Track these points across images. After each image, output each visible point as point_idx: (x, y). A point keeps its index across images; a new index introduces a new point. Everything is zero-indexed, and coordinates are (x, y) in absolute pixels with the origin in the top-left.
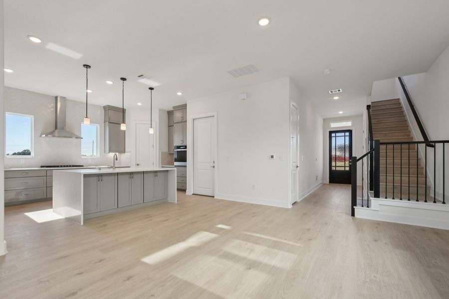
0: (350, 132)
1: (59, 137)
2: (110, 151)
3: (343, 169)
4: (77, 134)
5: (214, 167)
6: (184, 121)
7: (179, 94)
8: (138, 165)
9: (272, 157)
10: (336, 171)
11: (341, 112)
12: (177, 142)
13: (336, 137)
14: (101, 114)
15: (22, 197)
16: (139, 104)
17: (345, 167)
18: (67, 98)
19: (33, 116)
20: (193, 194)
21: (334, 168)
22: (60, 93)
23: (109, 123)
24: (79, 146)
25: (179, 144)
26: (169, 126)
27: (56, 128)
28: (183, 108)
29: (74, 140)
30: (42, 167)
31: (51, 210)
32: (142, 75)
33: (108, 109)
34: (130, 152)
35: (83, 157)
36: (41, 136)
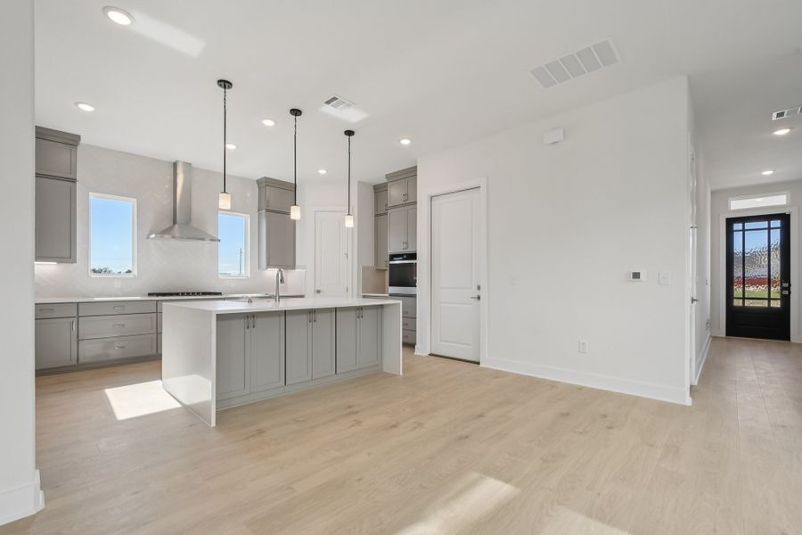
0: (785, 219)
1: (181, 238)
2: (269, 265)
3: (765, 304)
4: (211, 232)
5: (479, 298)
6: (410, 203)
7: (405, 142)
8: (318, 292)
9: (636, 276)
10: (743, 309)
11: (768, 173)
12: (395, 246)
13: (744, 230)
14: (252, 195)
15: (115, 353)
16: (322, 172)
17: (769, 299)
18: (193, 165)
19: (135, 200)
20: (431, 355)
21: (738, 303)
22: (182, 155)
23: (268, 211)
24: (214, 256)
25: (400, 250)
26: (377, 215)
27: (175, 222)
28: (409, 175)
29: (206, 243)
30: (150, 295)
31: (158, 383)
32: (335, 99)
33: (265, 184)
34: (303, 267)
35: (221, 277)
36: (148, 238)
